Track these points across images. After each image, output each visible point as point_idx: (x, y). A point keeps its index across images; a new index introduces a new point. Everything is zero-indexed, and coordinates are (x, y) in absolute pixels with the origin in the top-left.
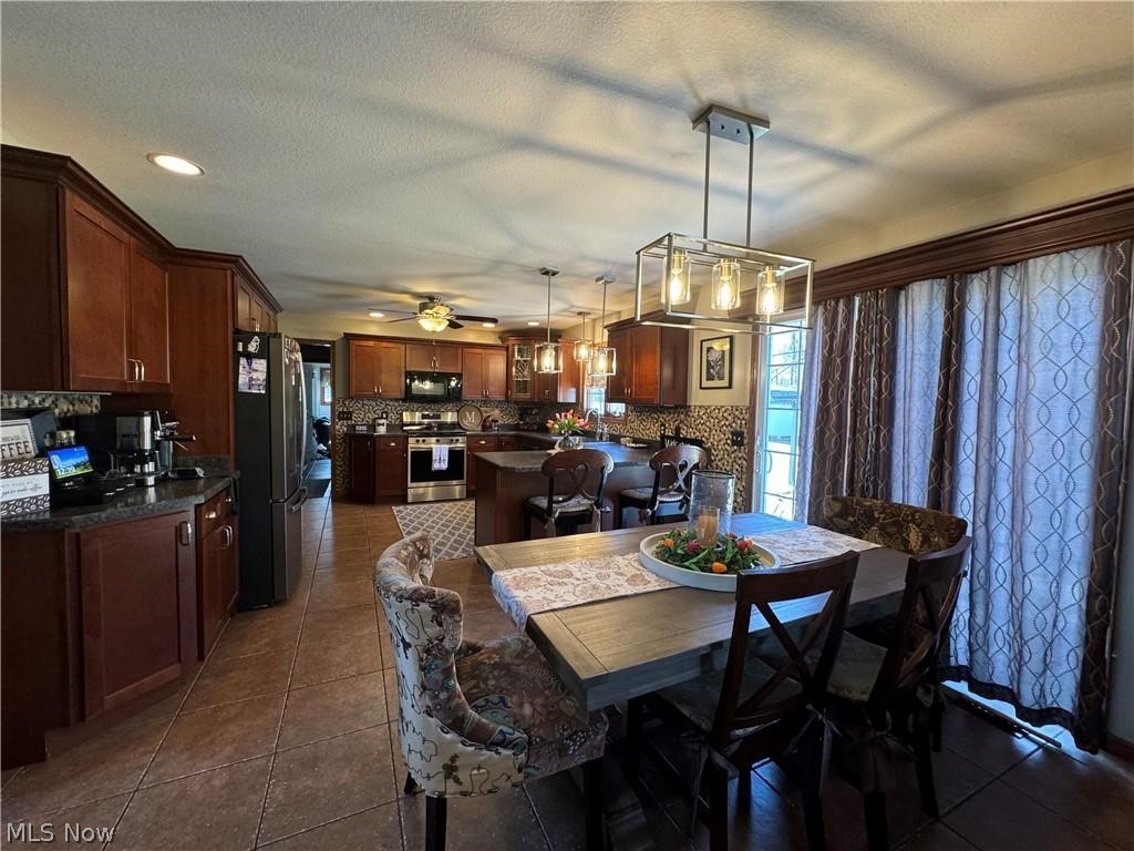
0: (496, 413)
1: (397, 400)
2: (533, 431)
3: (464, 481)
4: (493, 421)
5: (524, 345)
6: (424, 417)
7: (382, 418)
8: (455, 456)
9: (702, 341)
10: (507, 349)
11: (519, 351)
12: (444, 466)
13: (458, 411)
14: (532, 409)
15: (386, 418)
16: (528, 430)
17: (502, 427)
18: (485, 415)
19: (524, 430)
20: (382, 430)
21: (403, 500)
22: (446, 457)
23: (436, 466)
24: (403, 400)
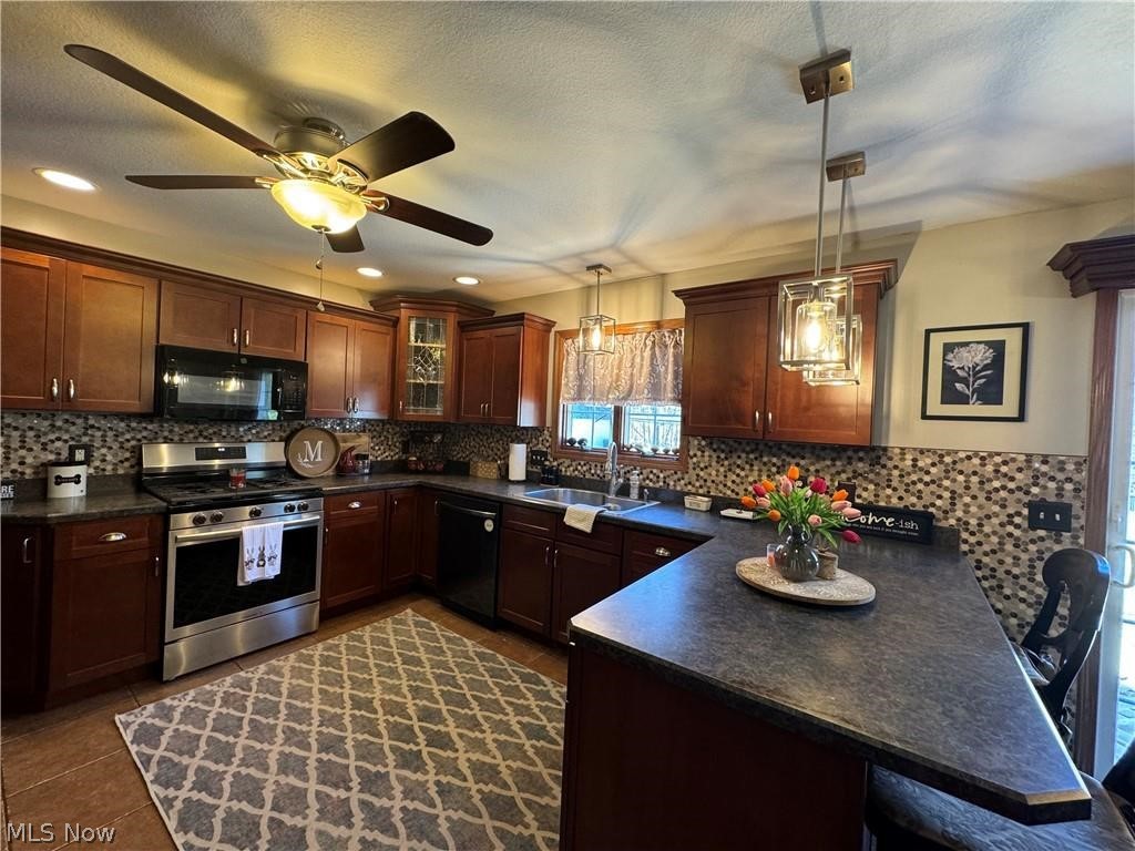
0: (363, 443)
1: (126, 416)
2: (435, 473)
3: (317, 593)
4: (358, 457)
5: (431, 320)
6: (201, 454)
7: (71, 462)
8: (295, 542)
9: (928, 332)
10: (396, 322)
11: (420, 329)
12: (273, 570)
13: (287, 440)
14: (431, 434)
15: (87, 462)
16: (425, 472)
17: (378, 469)
18: (344, 446)
19: (417, 472)
20: (71, 495)
21: (150, 676)
22: (275, 547)
23: (251, 575)
24: (143, 417)
